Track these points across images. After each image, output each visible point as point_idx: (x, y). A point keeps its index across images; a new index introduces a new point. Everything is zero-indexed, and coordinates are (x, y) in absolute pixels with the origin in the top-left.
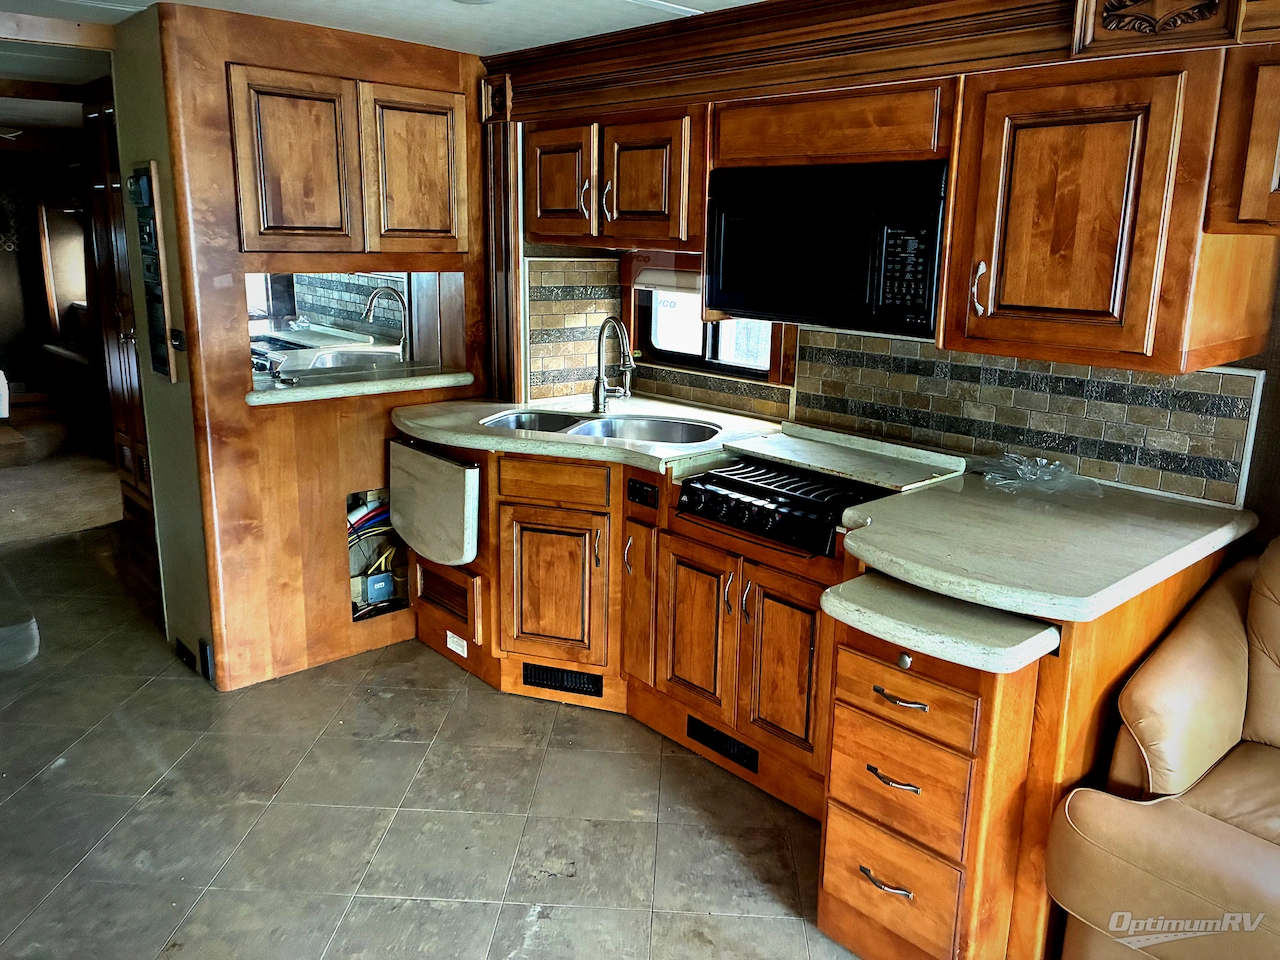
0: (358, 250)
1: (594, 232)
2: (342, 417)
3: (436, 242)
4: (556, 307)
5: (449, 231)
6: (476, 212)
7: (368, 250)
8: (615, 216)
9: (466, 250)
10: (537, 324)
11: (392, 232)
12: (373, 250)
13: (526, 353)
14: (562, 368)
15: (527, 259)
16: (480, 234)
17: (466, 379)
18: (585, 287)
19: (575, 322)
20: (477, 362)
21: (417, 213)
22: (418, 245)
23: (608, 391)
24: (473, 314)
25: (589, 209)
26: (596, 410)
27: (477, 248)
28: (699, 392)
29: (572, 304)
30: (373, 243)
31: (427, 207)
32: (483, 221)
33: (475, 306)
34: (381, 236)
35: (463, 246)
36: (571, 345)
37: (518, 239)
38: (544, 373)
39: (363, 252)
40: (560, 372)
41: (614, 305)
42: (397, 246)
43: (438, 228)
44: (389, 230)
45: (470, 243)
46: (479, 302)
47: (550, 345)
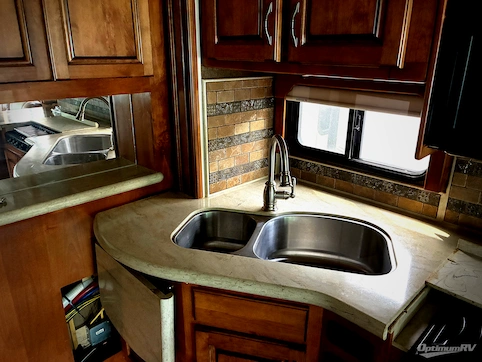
0: (46, 78)
1: (277, 58)
2: (48, 229)
3: (124, 68)
4: (227, 120)
5: (135, 58)
6: (158, 39)
7: (56, 77)
8: (303, 41)
9: (152, 73)
10: (214, 135)
11: (78, 60)
12: (61, 78)
13: (205, 159)
14: (233, 166)
15: (205, 81)
16: (162, 58)
17: (157, 178)
18: (249, 101)
19: (243, 129)
20: (165, 163)
21: (103, 41)
22: (106, 71)
23: (277, 193)
24: (160, 126)
25: (272, 34)
26: (267, 207)
27: (160, 72)
28: (342, 183)
29: (241, 116)
30: (61, 70)
31: (112, 35)
32: (164, 48)
33: (161, 119)
34: (69, 64)
35: (149, 70)
36: (238, 148)
37: (197, 64)
38: (219, 172)
39: (52, 79)
40: (231, 170)
41: (269, 113)
42: (84, 72)
43: (125, 55)
44: (76, 58)
45: (155, 68)
46: (164, 115)
47: (224, 150)
